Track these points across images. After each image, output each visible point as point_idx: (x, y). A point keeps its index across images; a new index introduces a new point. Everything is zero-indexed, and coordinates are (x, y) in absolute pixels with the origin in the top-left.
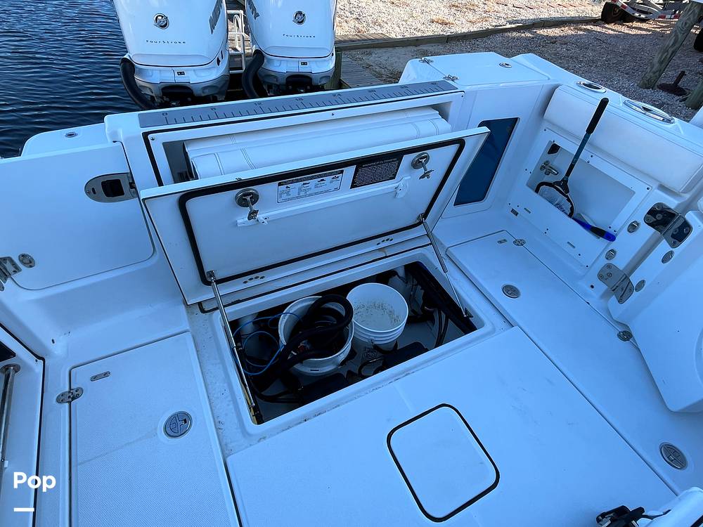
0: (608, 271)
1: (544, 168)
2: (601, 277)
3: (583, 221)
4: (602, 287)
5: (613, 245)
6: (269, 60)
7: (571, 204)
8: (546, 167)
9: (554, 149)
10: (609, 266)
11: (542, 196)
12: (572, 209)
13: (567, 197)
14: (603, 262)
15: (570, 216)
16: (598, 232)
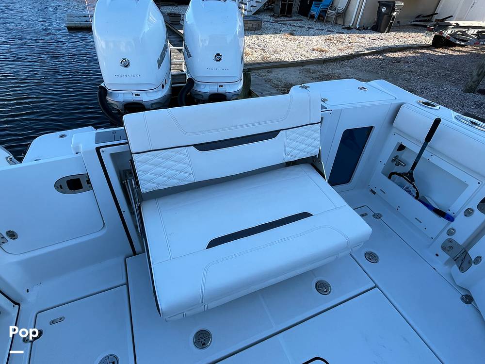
0: (450, 244)
1: (395, 160)
2: (444, 248)
3: (428, 203)
4: (445, 256)
5: (453, 225)
6: (198, 85)
7: (417, 190)
8: (396, 161)
9: (401, 148)
10: (450, 241)
11: (393, 181)
12: (417, 193)
13: (413, 184)
14: (445, 237)
15: (417, 198)
16: (441, 213)
